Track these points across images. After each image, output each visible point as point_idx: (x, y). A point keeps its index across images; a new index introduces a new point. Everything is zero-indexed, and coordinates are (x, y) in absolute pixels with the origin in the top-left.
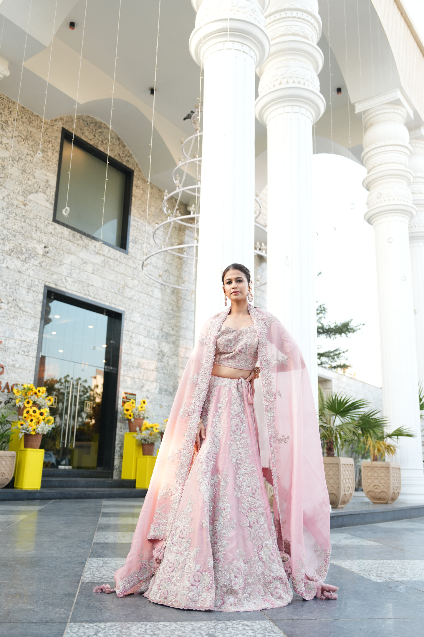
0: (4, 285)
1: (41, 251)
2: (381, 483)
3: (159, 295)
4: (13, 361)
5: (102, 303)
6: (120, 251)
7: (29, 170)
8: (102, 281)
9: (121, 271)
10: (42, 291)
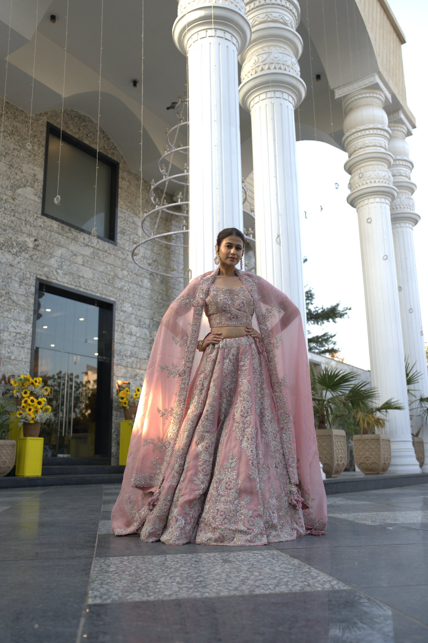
1: (31, 245)
2: (372, 455)
3: (149, 285)
4: (9, 353)
5: (93, 294)
6: (108, 242)
7: (16, 165)
8: (92, 272)
9: (110, 262)
10: (34, 283)
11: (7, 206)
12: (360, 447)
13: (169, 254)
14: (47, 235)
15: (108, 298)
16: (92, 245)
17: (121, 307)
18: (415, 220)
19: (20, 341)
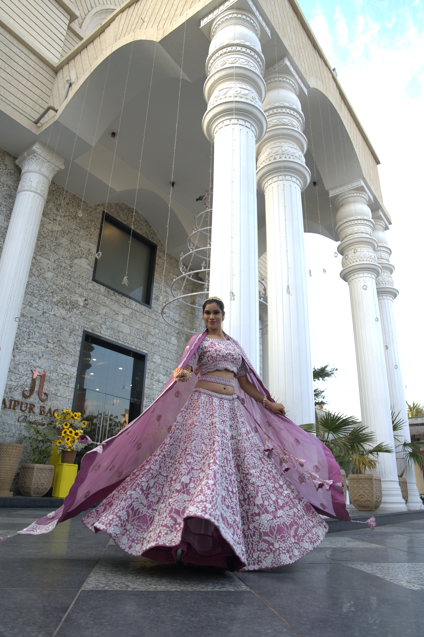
0: (51, 328)
1: (82, 304)
2: (366, 493)
3: (176, 342)
4: (56, 390)
5: (130, 346)
6: (144, 306)
7: (76, 241)
8: (130, 329)
9: (145, 321)
10: (81, 335)
11: (66, 272)
12: (355, 485)
13: (194, 318)
14: (95, 296)
15: (141, 350)
16: (132, 307)
17: (152, 359)
18: (394, 294)
19: (66, 381)
